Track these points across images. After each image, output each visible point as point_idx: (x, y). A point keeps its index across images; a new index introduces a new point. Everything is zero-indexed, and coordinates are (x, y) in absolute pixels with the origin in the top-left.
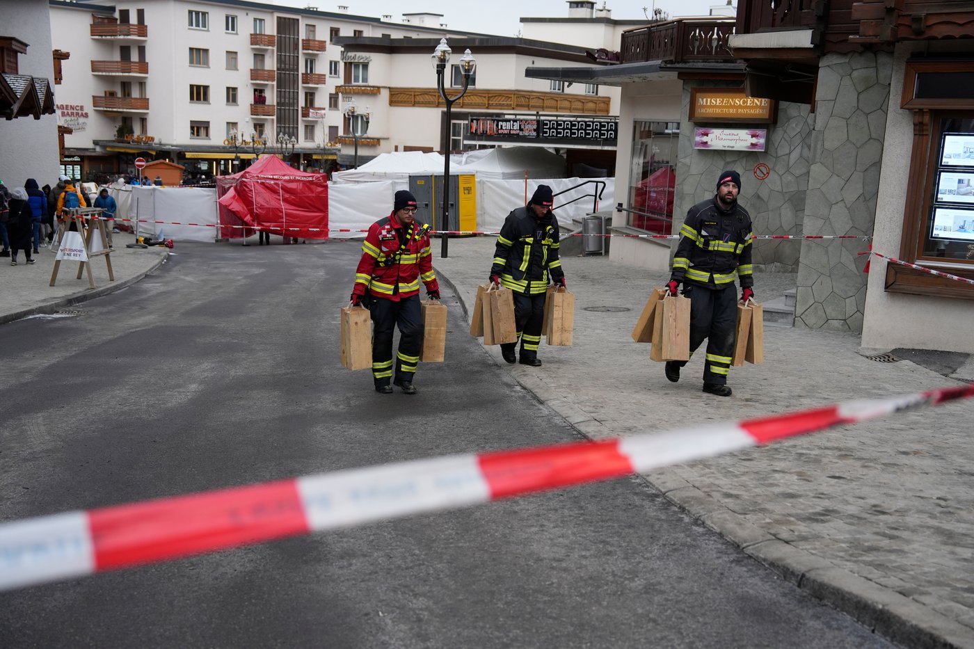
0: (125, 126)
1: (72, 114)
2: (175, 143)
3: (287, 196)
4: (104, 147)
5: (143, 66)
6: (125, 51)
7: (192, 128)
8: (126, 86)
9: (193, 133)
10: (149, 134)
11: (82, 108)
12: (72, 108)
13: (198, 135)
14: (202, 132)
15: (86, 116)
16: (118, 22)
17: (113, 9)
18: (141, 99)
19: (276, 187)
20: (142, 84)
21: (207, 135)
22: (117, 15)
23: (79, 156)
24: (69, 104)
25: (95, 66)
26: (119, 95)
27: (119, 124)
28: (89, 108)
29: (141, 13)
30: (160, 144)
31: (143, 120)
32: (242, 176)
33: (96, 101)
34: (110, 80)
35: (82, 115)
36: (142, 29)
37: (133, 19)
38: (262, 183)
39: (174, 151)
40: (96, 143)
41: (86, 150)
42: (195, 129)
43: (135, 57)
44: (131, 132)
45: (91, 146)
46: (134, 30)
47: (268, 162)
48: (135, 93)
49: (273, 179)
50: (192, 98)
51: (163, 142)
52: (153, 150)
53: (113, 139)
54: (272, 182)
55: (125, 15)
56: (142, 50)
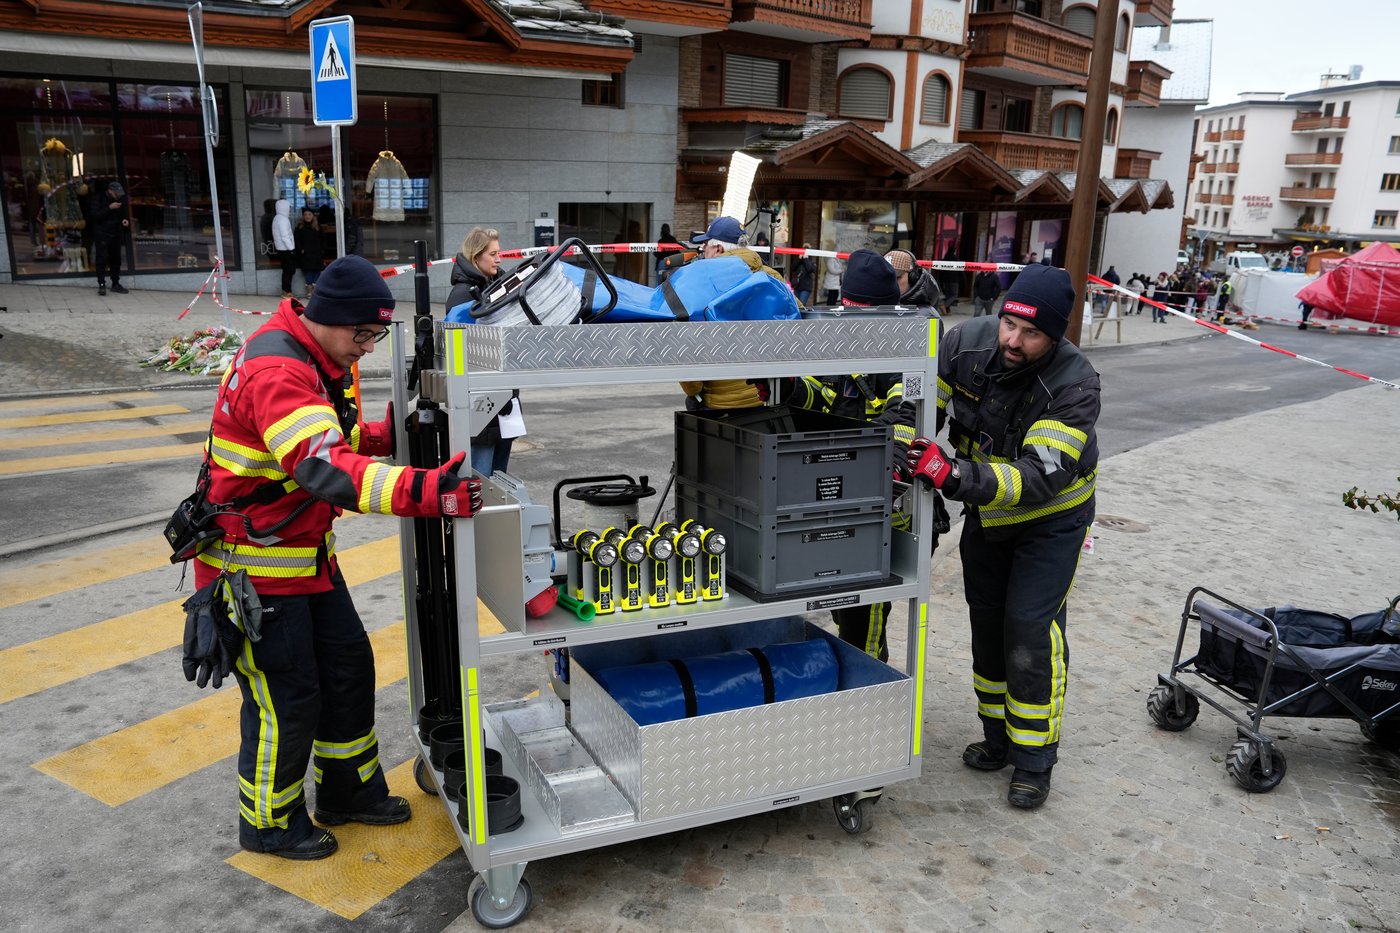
0: (1307, 215)
1: (1258, 204)
2: (1352, 232)
3: (1388, 284)
4: (1281, 235)
5: (1337, 158)
6: (1323, 143)
7: (1376, 217)
8: (1316, 177)
9: (1376, 223)
10: (1328, 224)
11: (1268, 199)
12: (1258, 198)
13: (1381, 224)
14: (1388, 221)
15: (1271, 206)
16: (1323, 116)
17: (1319, 104)
18: (1328, 189)
19: (1378, 274)
20: (1332, 174)
21: (1393, 224)
22: (1322, 109)
23: (1256, 244)
24: (1256, 195)
25: (1289, 159)
26: (1308, 186)
27: (1302, 213)
28: (1275, 199)
29: (1347, 105)
30: (1338, 233)
31: (1326, 210)
32: (1343, 262)
33: (1283, 192)
34: (1303, 171)
35: (1267, 205)
36: (1344, 121)
37: (1338, 112)
38: (1363, 270)
39: (1350, 240)
40: (1275, 231)
41: (1264, 237)
42: (1380, 219)
43: (1331, 148)
44: (1311, 221)
45: (1268, 233)
46: (1336, 122)
47: (1378, 249)
48: (1324, 184)
49: (1376, 266)
50: (1383, 187)
51: (1341, 231)
52: (1326, 239)
53: (1292, 227)
54: (1374, 269)
55: (1330, 108)
56: (1339, 141)
